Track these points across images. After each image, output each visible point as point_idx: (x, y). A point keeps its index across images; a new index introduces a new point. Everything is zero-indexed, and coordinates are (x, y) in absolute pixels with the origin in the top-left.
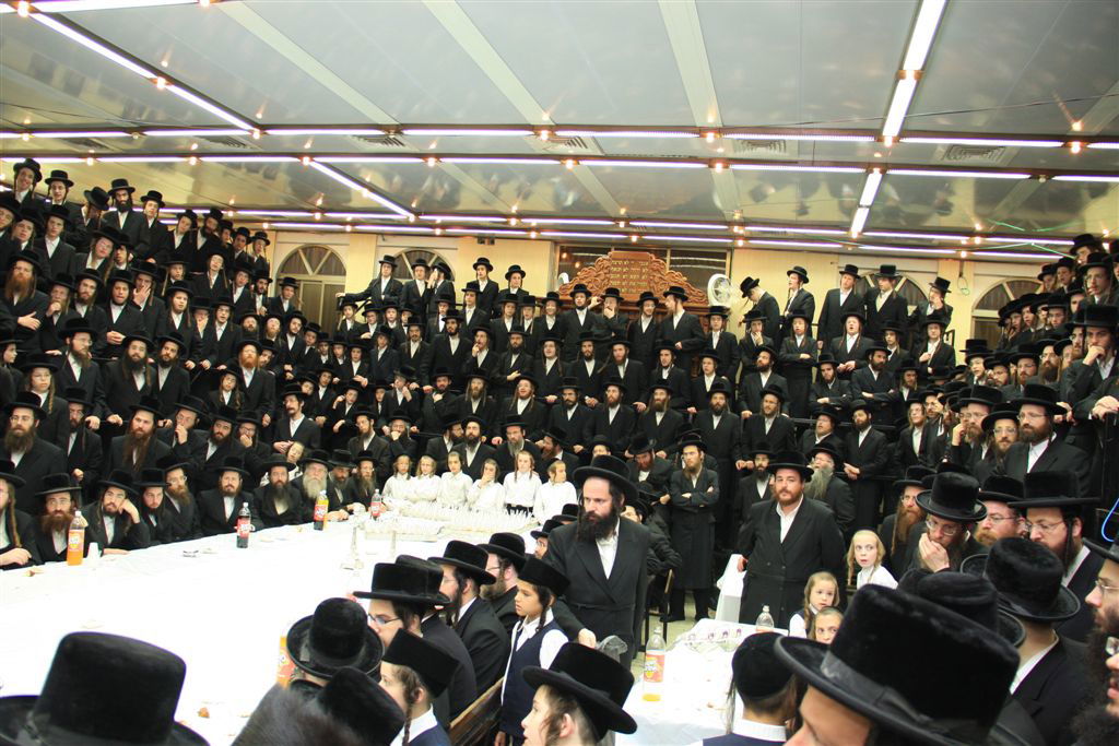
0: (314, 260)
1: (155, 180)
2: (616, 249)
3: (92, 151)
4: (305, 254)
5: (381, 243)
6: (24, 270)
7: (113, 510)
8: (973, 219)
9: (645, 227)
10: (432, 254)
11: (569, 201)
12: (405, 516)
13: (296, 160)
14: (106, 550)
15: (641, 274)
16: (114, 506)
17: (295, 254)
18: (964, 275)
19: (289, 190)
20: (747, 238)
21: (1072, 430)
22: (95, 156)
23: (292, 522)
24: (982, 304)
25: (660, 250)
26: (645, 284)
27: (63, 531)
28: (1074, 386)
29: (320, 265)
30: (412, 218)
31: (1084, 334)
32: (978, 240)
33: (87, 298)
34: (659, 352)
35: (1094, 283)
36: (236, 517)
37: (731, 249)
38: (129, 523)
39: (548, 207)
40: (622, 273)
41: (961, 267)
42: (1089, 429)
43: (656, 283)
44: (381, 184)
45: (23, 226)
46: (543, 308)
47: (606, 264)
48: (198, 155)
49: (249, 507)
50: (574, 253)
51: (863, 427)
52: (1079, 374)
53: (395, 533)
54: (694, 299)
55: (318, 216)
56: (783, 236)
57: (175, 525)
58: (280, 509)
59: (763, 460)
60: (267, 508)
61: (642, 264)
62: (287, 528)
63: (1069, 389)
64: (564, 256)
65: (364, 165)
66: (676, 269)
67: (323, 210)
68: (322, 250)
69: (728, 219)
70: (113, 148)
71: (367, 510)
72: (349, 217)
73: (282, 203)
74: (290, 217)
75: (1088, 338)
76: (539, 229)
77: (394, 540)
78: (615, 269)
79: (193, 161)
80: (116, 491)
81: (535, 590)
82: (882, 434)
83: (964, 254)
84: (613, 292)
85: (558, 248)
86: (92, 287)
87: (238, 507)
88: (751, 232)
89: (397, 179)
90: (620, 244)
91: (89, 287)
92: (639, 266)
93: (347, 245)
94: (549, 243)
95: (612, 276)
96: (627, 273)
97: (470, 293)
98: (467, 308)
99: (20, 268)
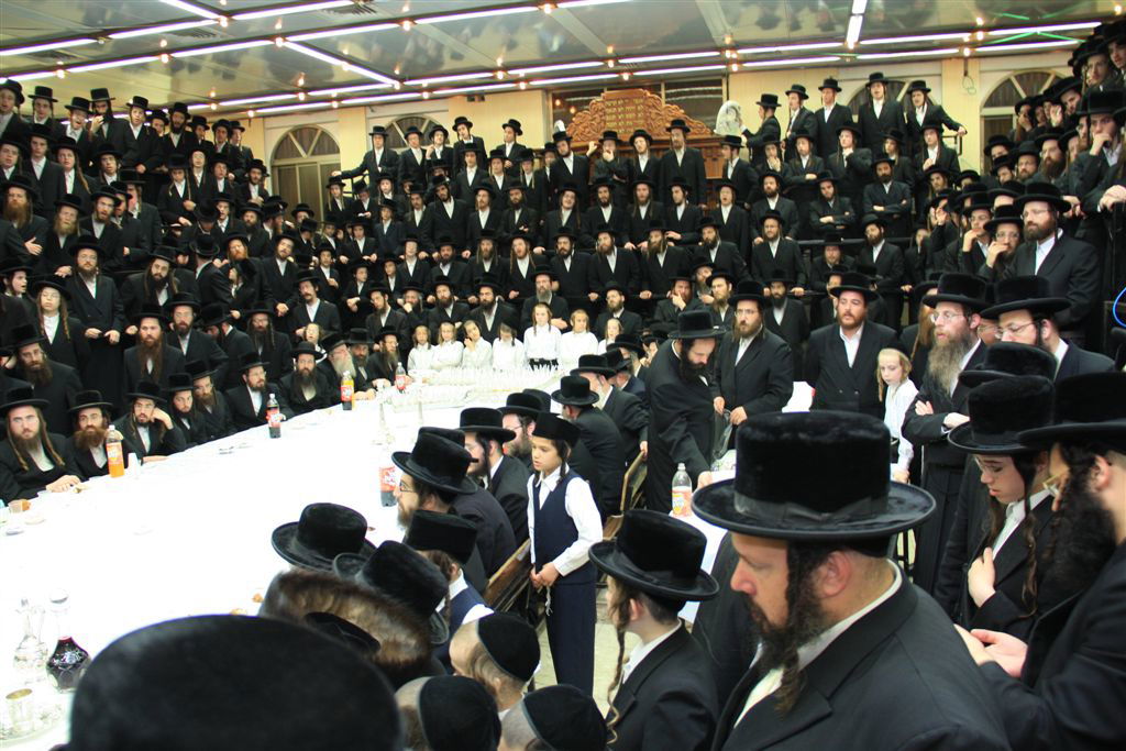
0: (306, 142)
1: (132, 83)
2: (609, 89)
3: (60, 63)
4: (296, 137)
5: (370, 114)
6: (18, 196)
7: (145, 420)
8: (973, 13)
9: (636, 64)
11: (555, 46)
12: (431, 385)
13: (267, 42)
14: (145, 459)
15: (637, 112)
16: (145, 416)
17: (285, 139)
18: (970, 74)
19: (269, 74)
20: (740, 62)
21: (1082, 224)
22: (64, 67)
23: (322, 406)
24: (992, 101)
25: (654, 85)
26: (642, 122)
27: (101, 446)
28: (1082, 179)
29: (313, 146)
30: (397, 86)
31: (1089, 124)
32: (980, 36)
34: (670, 190)
35: (1096, 72)
36: (265, 409)
37: (726, 75)
38: (163, 430)
39: (535, 56)
40: (617, 113)
41: (966, 65)
42: (1097, 220)
43: (653, 120)
44: (361, 55)
45: (7, 151)
46: (542, 160)
47: (600, 106)
48: (168, 51)
49: (276, 398)
50: (568, 99)
51: (876, 241)
52: (1086, 166)
53: (420, 404)
54: (695, 131)
55: (302, 96)
56: (778, 55)
57: (208, 424)
58: (309, 395)
59: (779, 287)
60: (295, 396)
61: (636, 101)
62: (316, 413)
63: (1076, 183)
64: (558, 103)
65: (340, 38)
66: (672, 103)
67: (305, 90)
68: (312, 130)
69: (718, 44)
70: (81, 57)
71: (393, 384)
72: (334, 93)
73: (264, 88)
74: (274, 102)
75: (1092, 127)
76: (527, 79)
77: (420, 410)
78: (608, 110)
79: (165, 58)
80: (144, 402)
81: (553, 444)
82: (896, 247)
83: (967, 52)
84: (610, 135)
85: (550, 96)
87: (265, 399)
88: (745, 55)
89: (375, 48)
90: (615, 84)
92: (634, 104)
93: (337, 121)
94: (540, 92)
95: (608, 118)
96: (624, 112)
97: (469, 153)
98: (468, 169)
99: (13, 195)
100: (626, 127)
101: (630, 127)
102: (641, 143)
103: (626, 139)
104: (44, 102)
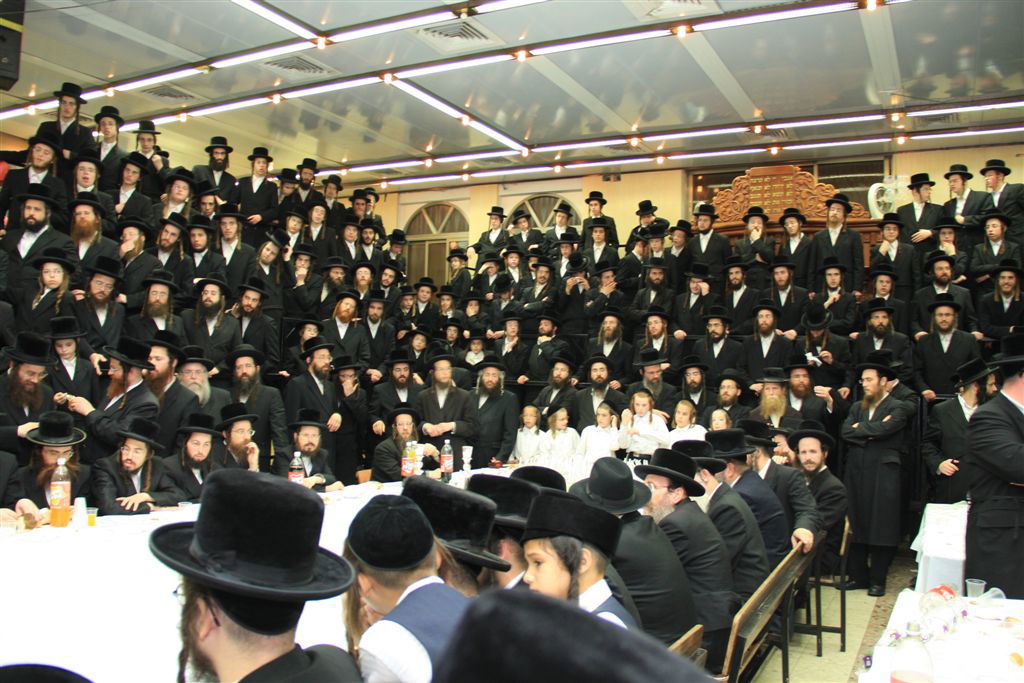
0: (438, 219)
2: (755, 166)
3: (179, 104)
4: (428, 213)
6: (85, 214)
10: (556, 199)
13: (376, 80)
15: (785, 190)
16: (132, 462)
17: (418, 215)
25: (807, 163)
29: (444, 224)
30: (526, 154)
33: (167, 245)
37: (889, 156)
40: (762, 192)
43: (804, 199)
44: (484, 110)
45: (83, 168)
50: (708, 177)
55: (429, 165)
61: (786, 178)
66: (826, 182)
67: (434, 155)
68: (445, 207)
76: (665, 152)
78: (754, 188)
79: (276, 99)
80: (133, 445)
84: (756, 212)
85: (691, 179)
86: (173, 234)
91: (170, 234)
92: (782, 181)
93: (469, 199)
94: (680, 172)
95: (752, 196)
96: (769, 190)
97: (598, 229)
98: (595, 246)
99: (80, 213)
100: (771, 206)
101: (776, 206)
102: (792, 225)
103: (774, 218)
104: (147, 136)
